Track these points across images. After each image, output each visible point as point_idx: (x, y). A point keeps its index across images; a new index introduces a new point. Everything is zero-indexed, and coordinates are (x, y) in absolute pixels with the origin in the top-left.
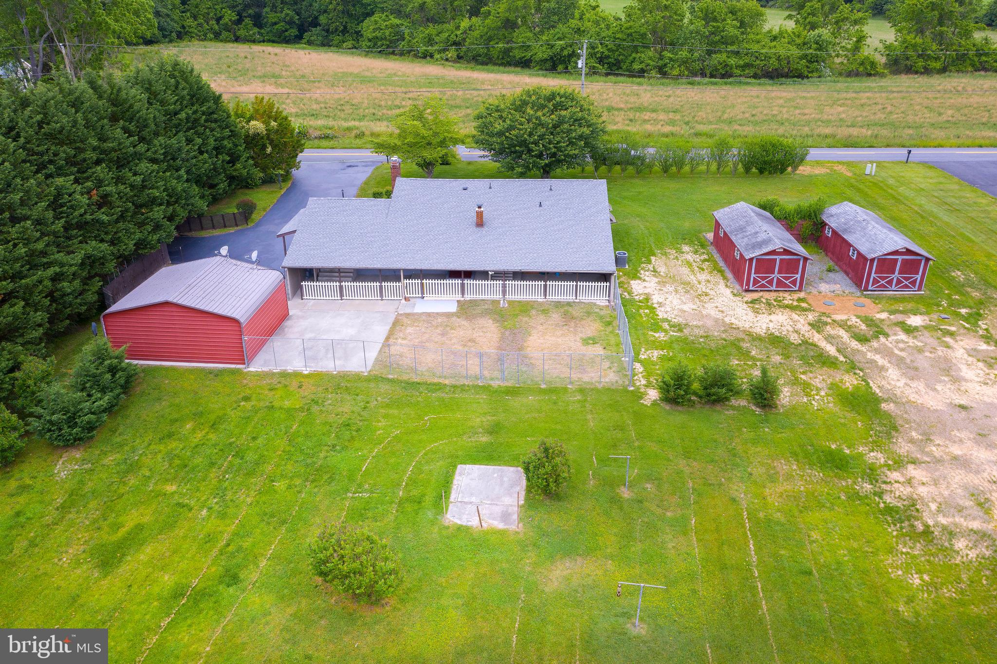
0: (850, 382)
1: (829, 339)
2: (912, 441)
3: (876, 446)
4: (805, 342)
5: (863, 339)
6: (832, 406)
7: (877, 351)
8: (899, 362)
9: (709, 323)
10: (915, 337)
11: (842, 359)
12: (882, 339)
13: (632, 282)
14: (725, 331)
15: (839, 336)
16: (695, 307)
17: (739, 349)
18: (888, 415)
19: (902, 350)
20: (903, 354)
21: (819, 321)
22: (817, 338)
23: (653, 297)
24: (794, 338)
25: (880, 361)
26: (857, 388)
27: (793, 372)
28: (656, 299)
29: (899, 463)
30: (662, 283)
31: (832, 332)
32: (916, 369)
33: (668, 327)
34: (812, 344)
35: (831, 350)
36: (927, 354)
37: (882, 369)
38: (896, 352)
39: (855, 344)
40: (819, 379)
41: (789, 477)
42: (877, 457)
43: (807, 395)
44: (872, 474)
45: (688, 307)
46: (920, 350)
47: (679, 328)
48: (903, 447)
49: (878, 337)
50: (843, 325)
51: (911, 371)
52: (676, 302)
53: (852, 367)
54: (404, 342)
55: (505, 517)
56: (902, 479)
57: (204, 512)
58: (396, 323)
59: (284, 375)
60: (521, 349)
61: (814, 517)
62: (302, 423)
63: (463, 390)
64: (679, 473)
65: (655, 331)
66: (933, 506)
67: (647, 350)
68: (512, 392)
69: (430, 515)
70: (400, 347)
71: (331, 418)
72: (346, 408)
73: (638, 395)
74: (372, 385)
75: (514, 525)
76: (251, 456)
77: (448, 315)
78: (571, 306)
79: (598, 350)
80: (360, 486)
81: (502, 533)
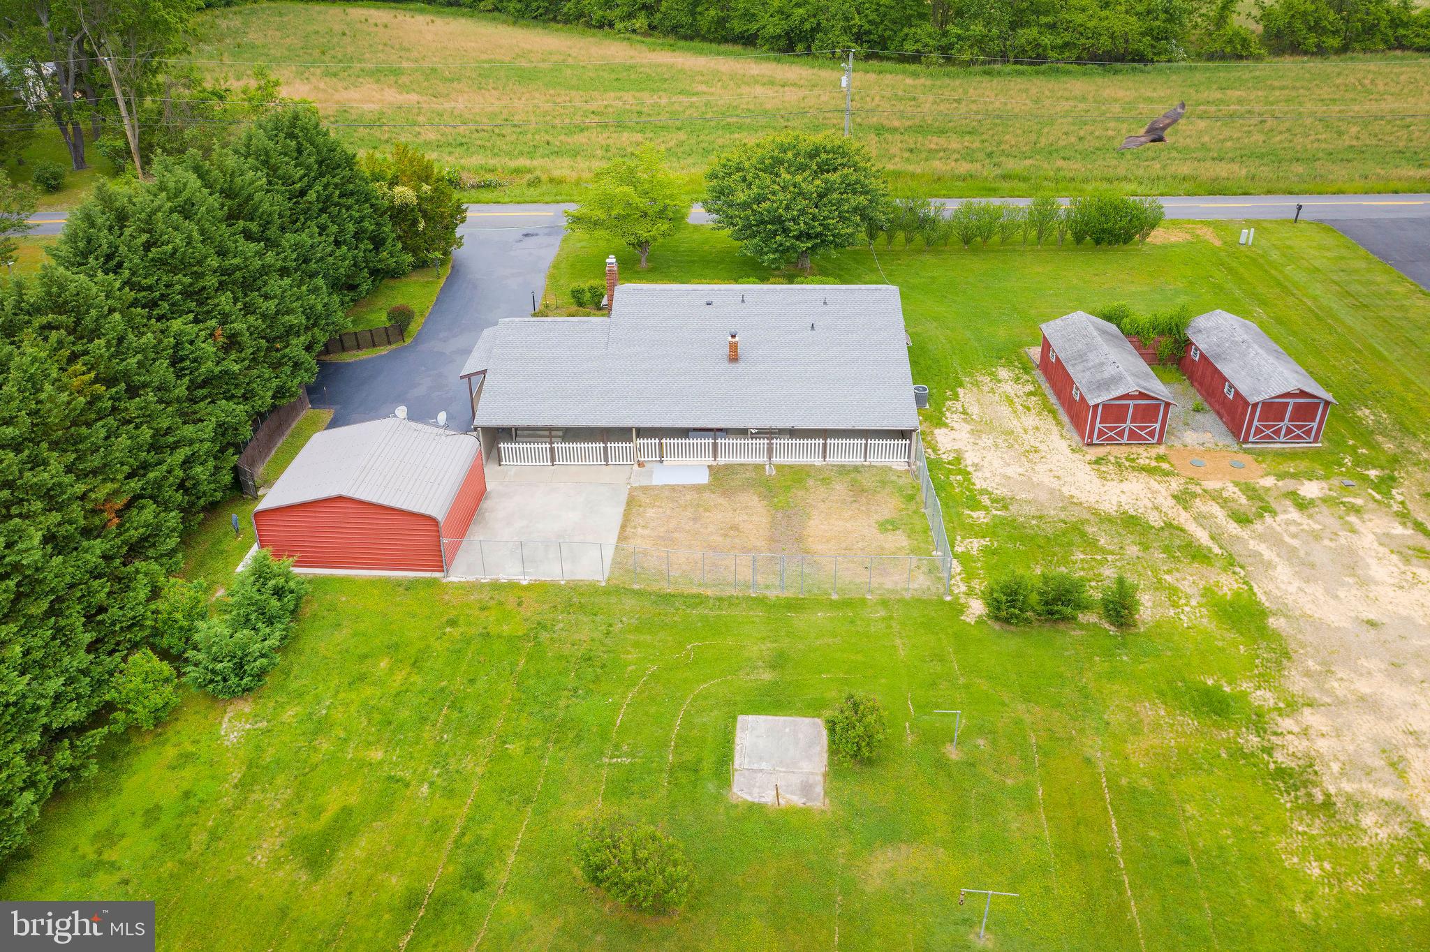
0: (1228, 585)
1: (1200, 519)
2: (1308, 674)
3: (1264, 680)
4: (1169, 525)
5: (1243, 520)
6: (1207, 623)
7: (1262, 538)
8: (1291, 554)
9: (1043, 496)
10: (1310, 516)
11: (1216, 550)
12: (1268, 518)
13: (937, 431)
14: (1064, 509)
15: (1212, 516)
16: (1021, 470)
17: (1083, 535)
18: (1276, 636)
19: (1294, 536)
20: (1294, 542)
21: (1186, 492)
22: (1183, 518)
23: (966, 455)
24: (1155, 520)
25: (1268, 553)
26: (1238, 594)
27: (1155, 571)
28: (970, 458)
29: (1292, 706)
30: (977, 433)
31: (1204, 509)
32: (1313, 566)
33: (988, 503)
34: (1177, 528)
35: (1202, 537)
36: (1326, 542)
37: (1269, 565)
38: (1287, 539)
39: (1233, 528)
40: (1189, 580)
41: (1156, 727)
42: (1263, 697)
43: (1174, 605)
44: (1258, 721)
45: (1013, 471)
46: (1317, 537)
47: (1004, 503)
48: (1297, 683)
49: (1262, 517)
50: (1217, 497)
51: (1306, 568)
52: (997, 463)
53: (1231, 562)
54: (646, 532)
55: (806, 789)
56: (1296, 729)
57: (425, 789)
58: (631, 502)
59: (496, 586)
60: (800, 539)
61: (1189, 783)
62: (530, 657)
63: (731, 604)
64: (1018, 722)
65: (973, 508)
66: (1335, 767)
67: (964, 538)
68: (795, 605)
69: (711, 787)
70: (640, 541)
71: (567, 650)
72: (584, 634)
73: (957, 609)
74: (613, 599)
75: (819, 802)
76: (471, 708)
77: (698, 489)
78: (859, 472)
79: (899, 540)
80: (617, 746)
81: (804, 812)
